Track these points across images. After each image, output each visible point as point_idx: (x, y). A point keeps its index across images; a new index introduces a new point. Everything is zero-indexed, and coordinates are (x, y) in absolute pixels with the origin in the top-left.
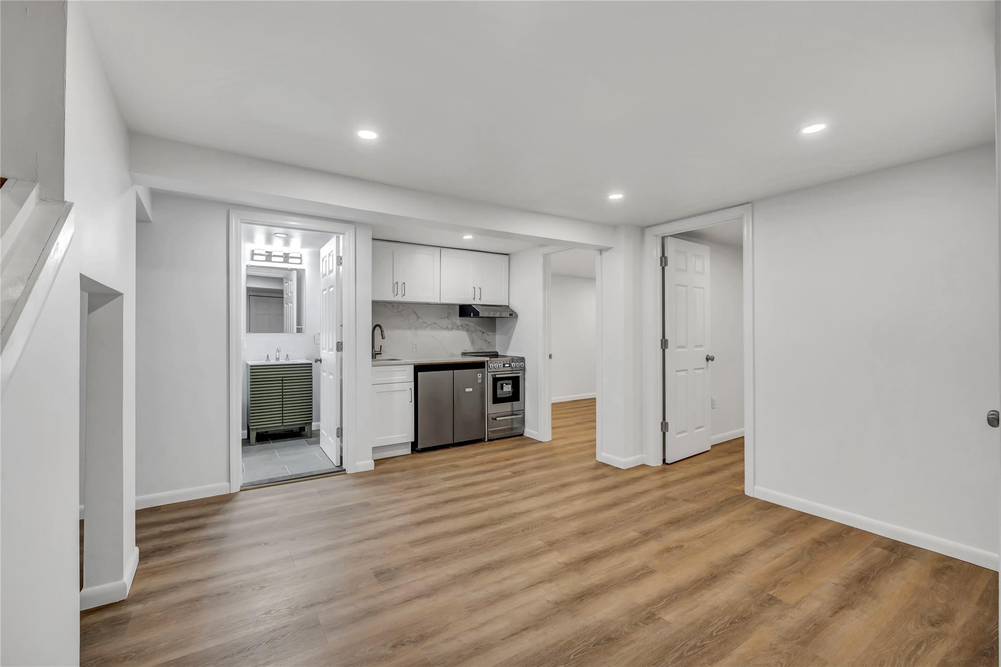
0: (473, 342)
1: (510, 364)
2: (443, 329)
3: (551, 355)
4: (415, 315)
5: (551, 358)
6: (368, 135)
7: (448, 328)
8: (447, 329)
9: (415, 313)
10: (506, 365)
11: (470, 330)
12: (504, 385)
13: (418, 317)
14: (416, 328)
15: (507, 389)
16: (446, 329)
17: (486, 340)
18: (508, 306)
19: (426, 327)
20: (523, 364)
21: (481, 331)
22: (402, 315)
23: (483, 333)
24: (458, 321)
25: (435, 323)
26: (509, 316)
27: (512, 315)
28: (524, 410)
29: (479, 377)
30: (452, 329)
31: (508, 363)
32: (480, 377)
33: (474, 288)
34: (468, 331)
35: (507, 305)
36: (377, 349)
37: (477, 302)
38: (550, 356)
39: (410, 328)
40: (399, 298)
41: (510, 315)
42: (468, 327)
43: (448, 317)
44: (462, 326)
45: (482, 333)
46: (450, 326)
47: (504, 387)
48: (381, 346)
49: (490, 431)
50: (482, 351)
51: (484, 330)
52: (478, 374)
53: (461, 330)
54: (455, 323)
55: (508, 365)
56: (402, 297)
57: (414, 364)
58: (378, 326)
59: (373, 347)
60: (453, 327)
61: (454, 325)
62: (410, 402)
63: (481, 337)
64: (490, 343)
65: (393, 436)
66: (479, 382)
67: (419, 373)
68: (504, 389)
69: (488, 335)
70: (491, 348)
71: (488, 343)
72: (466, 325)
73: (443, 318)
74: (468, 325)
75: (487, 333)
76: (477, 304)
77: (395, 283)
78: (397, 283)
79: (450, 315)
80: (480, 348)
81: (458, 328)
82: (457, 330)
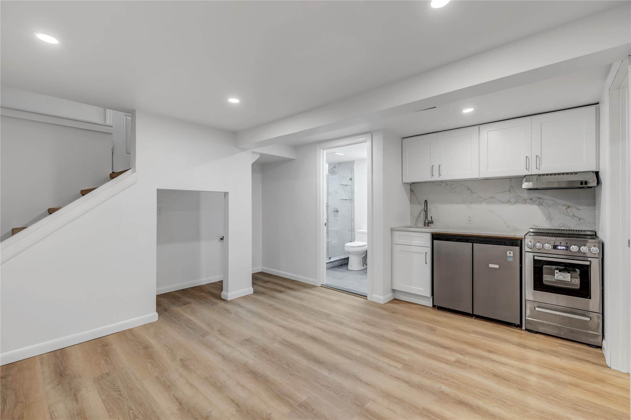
0: (549, 218)
1: (568, 247)
2: (502, 202)
6: (234, 101)
7: (510, 202)
9: (469, 189)
10: (559, 247)
12: (557, 271)
13: (472, 192)
14: (471, 203)
15: (562, 277)
16: (507, 203)
17: (574, 215)
19: (482, 201)
21: (564, 205)
22: (456, 192)
23: (569, 207)
25: (493, 197)
26: (579, 185)
28: (602, 314)
29: (508, 254)
30: (516, 202)
31: (564, 245)
32: (512, 255)
33: (527, 157)
34: (540, 204)
35: (594, 170)
36: (429, 219)
39: (463, 203)
40: (436, 178)
41: (582, 184)
42: (541, 200)
43: (509, 191)
44: (531, 199)
45: (565, 207)
46: (513, 200)
47: (556, 274)
48: (431, 217)
50: (566, 229)
51: (568, 203)
52: (512, 252)
53: (530, 204)
54: (521, 196)
55: (564, 248)
56: (439, 177)
57: (432, 233)
58: (426, 201)
59: (426, 217)
60: (517, 201)
61: (519, 198)
62: (426, 263)
63: (565, 212)
64: (583, 220)
65: (412, 287)
66: (508, 260)
67: (435, 241)
68: (555, 276)
69: (578, 209)
70: (585, 225)
71: (580, 219)
72: (538, 198)
73: (502, 192)
74: (540, 198)
75: (576, 208)
76: (532, 174)
77: (432, 166)
78: (433, 166)
79: (513, 189)
80: (563, 225)
81: (525, 201)
82: (523, 203)
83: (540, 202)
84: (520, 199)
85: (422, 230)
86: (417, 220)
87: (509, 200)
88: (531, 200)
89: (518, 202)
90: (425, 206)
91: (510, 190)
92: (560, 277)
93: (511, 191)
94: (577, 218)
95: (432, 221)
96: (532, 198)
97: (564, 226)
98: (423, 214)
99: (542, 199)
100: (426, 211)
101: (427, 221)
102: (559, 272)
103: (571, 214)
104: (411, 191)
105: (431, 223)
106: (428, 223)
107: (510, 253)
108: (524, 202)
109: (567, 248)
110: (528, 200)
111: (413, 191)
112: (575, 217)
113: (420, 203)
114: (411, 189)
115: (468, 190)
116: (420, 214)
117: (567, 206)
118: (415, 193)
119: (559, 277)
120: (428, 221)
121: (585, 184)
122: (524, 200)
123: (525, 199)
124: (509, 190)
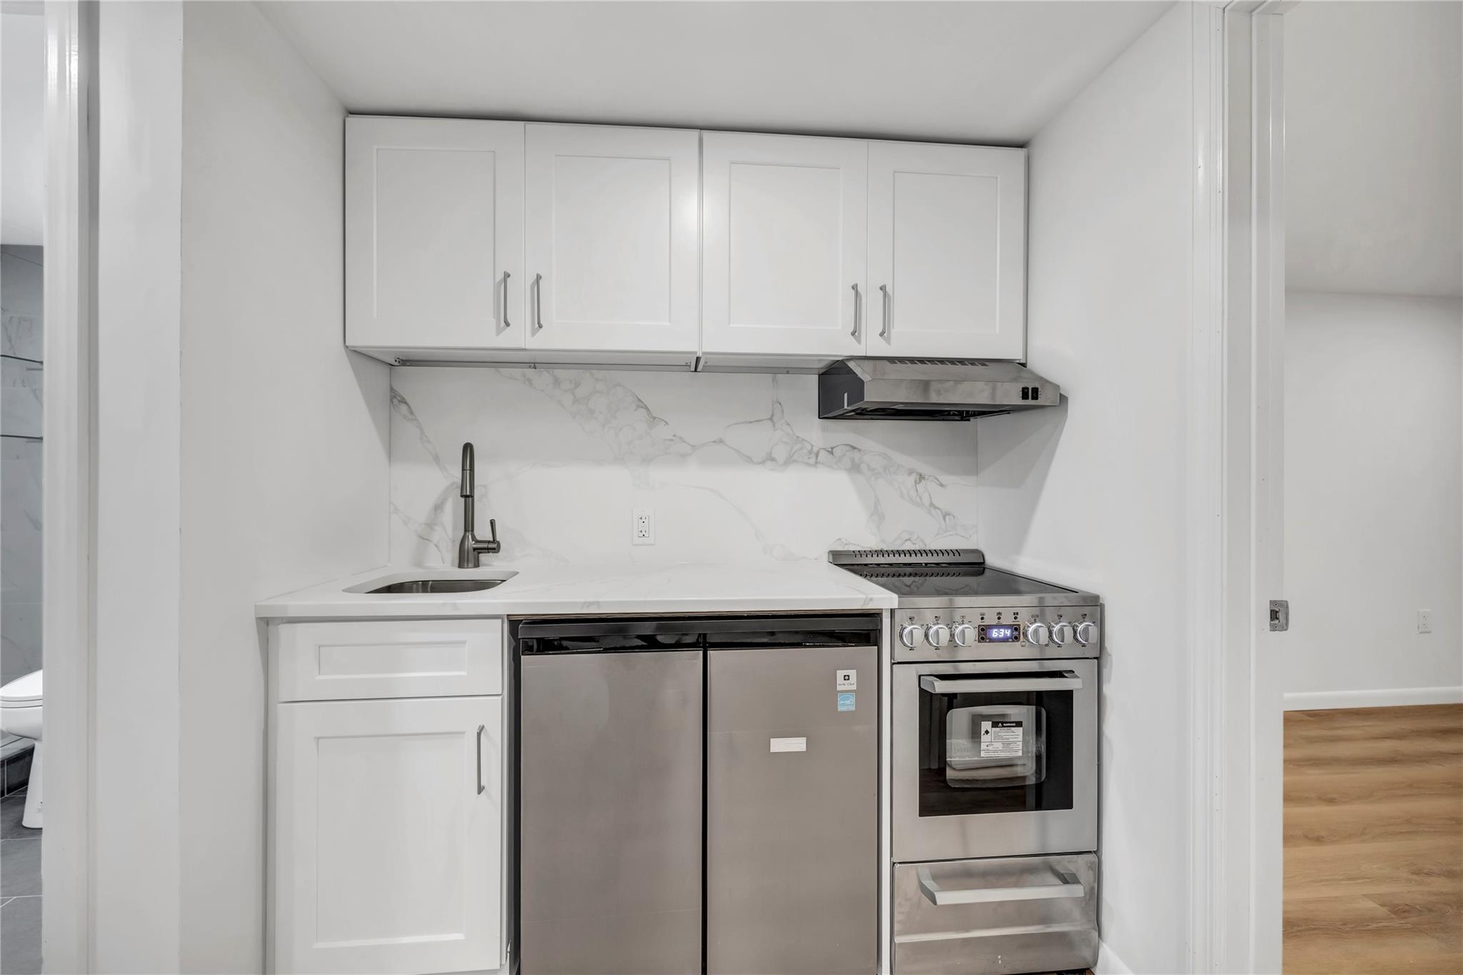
0: (877, 514)
2: (749, 460)
3: (1284, 605)
4: (643, 410)
5: (1285, 627)
7: (773, 460)
8: (769, 463)
9: (641, 404)
10: (995, 633)
11: (864, 467)
12: (986, 725)
13: (653, 419)
14: (647, 461)
15: (999, 746)
16: (763, 462)
17: (932, 504)
18: (1024, 365)
19: (684, 456)
20: (1094, 631)
21: (911, 472)
22: (592, 412)
23: (921, 477)
24: (816, 432)
25: (721, 441)
26: (1017, 400)
27: (1035, 397)
28: (1097, 852)
29: (841, 685)
30: (789, 461)
31: (1008, 619)
32: (852, 685)
33: (855, 287)
34: (855, 468)
35: (1017, 355)
36: (482, 532)
37: (873, 346)
38: (1274, 615)
40: (519, 337)
41: (1025, 396)
42: (856, 455)
43: (771, 419)
44: (830, 451)
45: (914, 476)
46: (781, 453)
47: (984, 738)
48: (492, 523)
49: (901, 944)
50: (917, 547)
51: (920, 465)
52: (853, 679)
53: (830, 467)
54: (803, 440)
55: (1008, 632)
56: (534, 333)
57: (508, 615)
58: (468, 449)
59: (469, 525)
60: (795, 457)
61: (796, 447)
62: (480, 789)
63: (913, 493)
64: (952, 517)
65: (406, 940)
66: (840, 709)
67: (525, 659)
68: (983, 746)
69: (942, 485)
70: (956, 534)
71: (945, 515)
72: (848, 448)
73: (751, 422)
74: (854, 448)
75: (937, 479)
76: (868, 355)
77: (500, 276)
78: (507, 275)
79: (783, 411)
80: (908, 537)
81: (814, 460)
82: (808, 464)
83: (853, 460)
84: (800, 449)
85: (455, 606)
86: (424, 538)
87: (771, 453)
88: (832, 453)
89: (795, 461)
90: (463, 470)
91: (772, 416)
92: (996, 745)
93: (774, 419)
94: (939, 512)
95: (494, 541)
96: (832, 448)
97: (909, 539)
98: (454, 507)
99: (859, 450)
100: (468, 497)
101: (470, 543)
102: (993, 727)
103: (926, 501)
104: (395, 398)
105: (488, 550)
106: (478, 551)
107: (847, 678)
108: (812, 461)
109: (1016, 633)
110: (823, 455)
111: (406, 403)
112: (936, 508)
113: (437, 459)
114: (392, 389)
115: (638, 407)
116: (438, 508)
117: (917, 473)
118: (412, 413)
119: (990, 748)
120: (478, 542)
121: (1033, 398)
122: (810, 452)
123: (815, 450)
124: (769, 416)
